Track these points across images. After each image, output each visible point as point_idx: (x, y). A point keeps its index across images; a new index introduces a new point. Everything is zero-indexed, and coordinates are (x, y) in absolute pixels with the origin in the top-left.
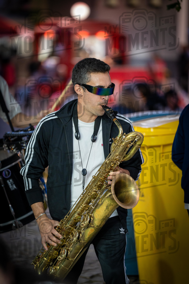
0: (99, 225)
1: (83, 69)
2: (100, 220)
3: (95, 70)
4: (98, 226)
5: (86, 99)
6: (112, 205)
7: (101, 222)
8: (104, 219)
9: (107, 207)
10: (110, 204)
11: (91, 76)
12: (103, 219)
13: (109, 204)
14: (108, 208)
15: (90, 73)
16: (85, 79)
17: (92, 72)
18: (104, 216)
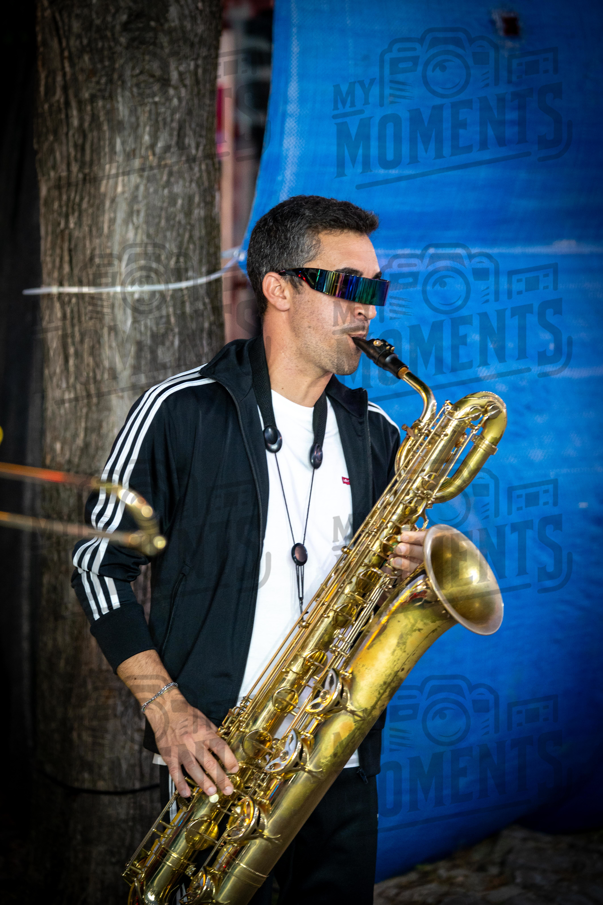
0: (369, 708)
1: (292, 222)
2: (374, 688)
3: (334, 221)
4: (366, 709)
5: (303, 318)
6: (419, 630)
7: (376, 694)
8: (389, 684)
9: (401, 637)
10: (413, 625)
11: (319, 241)
12: (385, 683)
13: (409, 626)
14: (404, 643)
15: (318, 233)
16: (302, 251)
17: (325, 228)
18: (388, 672)
